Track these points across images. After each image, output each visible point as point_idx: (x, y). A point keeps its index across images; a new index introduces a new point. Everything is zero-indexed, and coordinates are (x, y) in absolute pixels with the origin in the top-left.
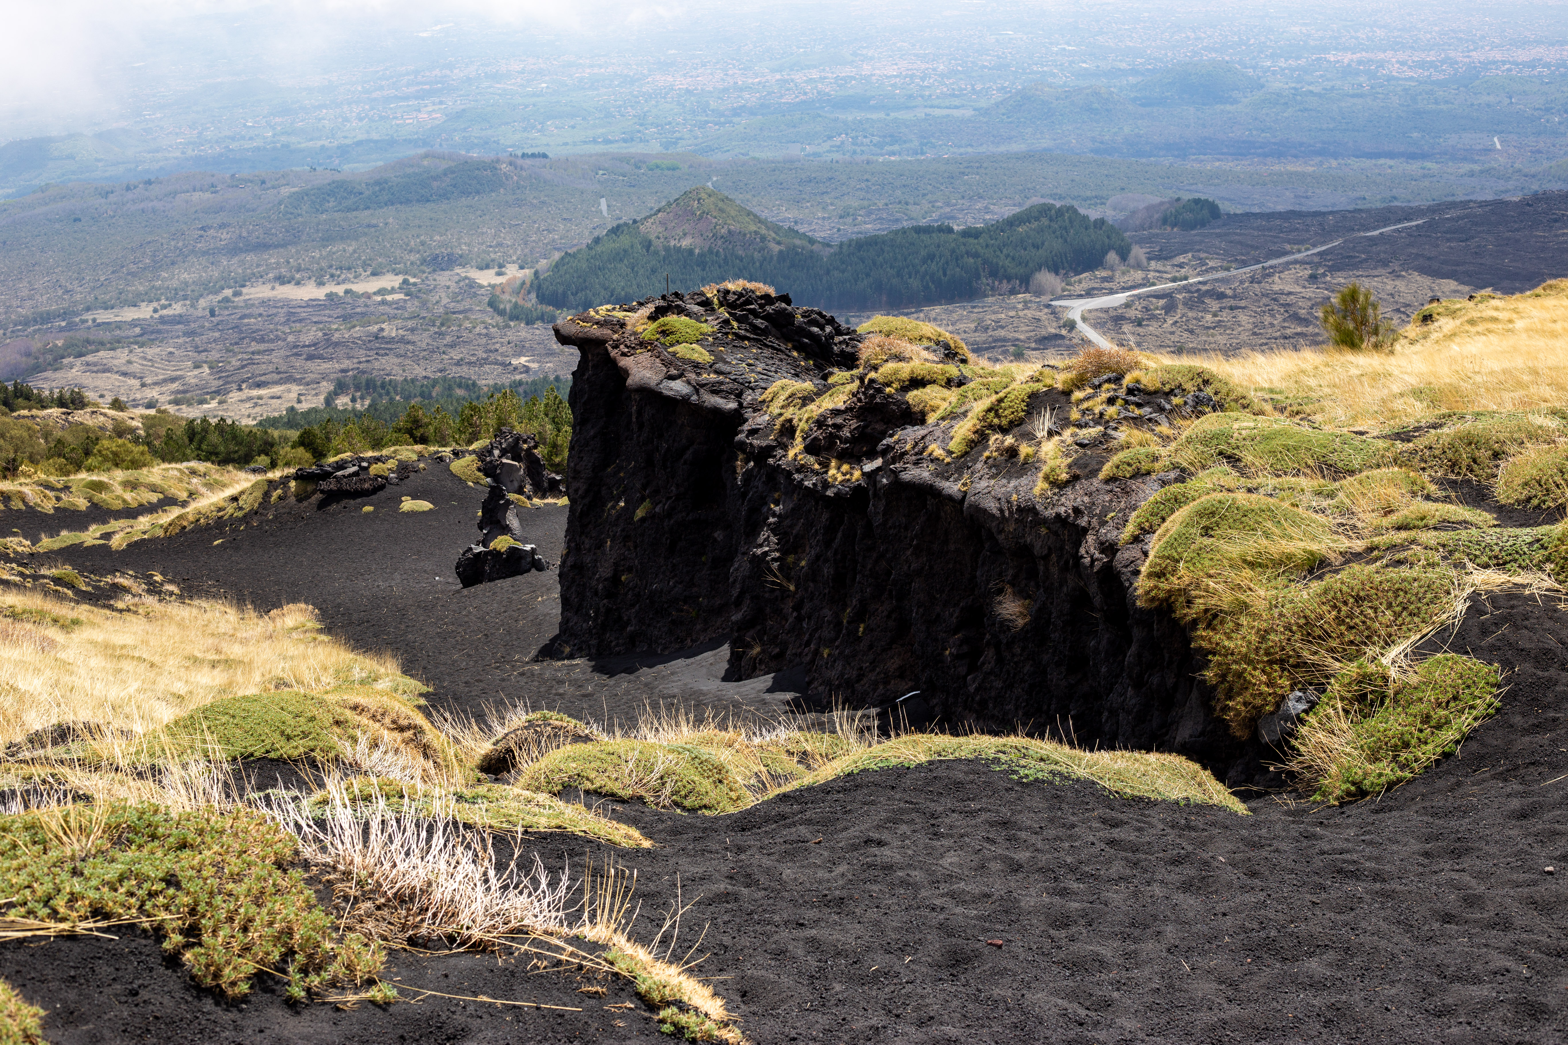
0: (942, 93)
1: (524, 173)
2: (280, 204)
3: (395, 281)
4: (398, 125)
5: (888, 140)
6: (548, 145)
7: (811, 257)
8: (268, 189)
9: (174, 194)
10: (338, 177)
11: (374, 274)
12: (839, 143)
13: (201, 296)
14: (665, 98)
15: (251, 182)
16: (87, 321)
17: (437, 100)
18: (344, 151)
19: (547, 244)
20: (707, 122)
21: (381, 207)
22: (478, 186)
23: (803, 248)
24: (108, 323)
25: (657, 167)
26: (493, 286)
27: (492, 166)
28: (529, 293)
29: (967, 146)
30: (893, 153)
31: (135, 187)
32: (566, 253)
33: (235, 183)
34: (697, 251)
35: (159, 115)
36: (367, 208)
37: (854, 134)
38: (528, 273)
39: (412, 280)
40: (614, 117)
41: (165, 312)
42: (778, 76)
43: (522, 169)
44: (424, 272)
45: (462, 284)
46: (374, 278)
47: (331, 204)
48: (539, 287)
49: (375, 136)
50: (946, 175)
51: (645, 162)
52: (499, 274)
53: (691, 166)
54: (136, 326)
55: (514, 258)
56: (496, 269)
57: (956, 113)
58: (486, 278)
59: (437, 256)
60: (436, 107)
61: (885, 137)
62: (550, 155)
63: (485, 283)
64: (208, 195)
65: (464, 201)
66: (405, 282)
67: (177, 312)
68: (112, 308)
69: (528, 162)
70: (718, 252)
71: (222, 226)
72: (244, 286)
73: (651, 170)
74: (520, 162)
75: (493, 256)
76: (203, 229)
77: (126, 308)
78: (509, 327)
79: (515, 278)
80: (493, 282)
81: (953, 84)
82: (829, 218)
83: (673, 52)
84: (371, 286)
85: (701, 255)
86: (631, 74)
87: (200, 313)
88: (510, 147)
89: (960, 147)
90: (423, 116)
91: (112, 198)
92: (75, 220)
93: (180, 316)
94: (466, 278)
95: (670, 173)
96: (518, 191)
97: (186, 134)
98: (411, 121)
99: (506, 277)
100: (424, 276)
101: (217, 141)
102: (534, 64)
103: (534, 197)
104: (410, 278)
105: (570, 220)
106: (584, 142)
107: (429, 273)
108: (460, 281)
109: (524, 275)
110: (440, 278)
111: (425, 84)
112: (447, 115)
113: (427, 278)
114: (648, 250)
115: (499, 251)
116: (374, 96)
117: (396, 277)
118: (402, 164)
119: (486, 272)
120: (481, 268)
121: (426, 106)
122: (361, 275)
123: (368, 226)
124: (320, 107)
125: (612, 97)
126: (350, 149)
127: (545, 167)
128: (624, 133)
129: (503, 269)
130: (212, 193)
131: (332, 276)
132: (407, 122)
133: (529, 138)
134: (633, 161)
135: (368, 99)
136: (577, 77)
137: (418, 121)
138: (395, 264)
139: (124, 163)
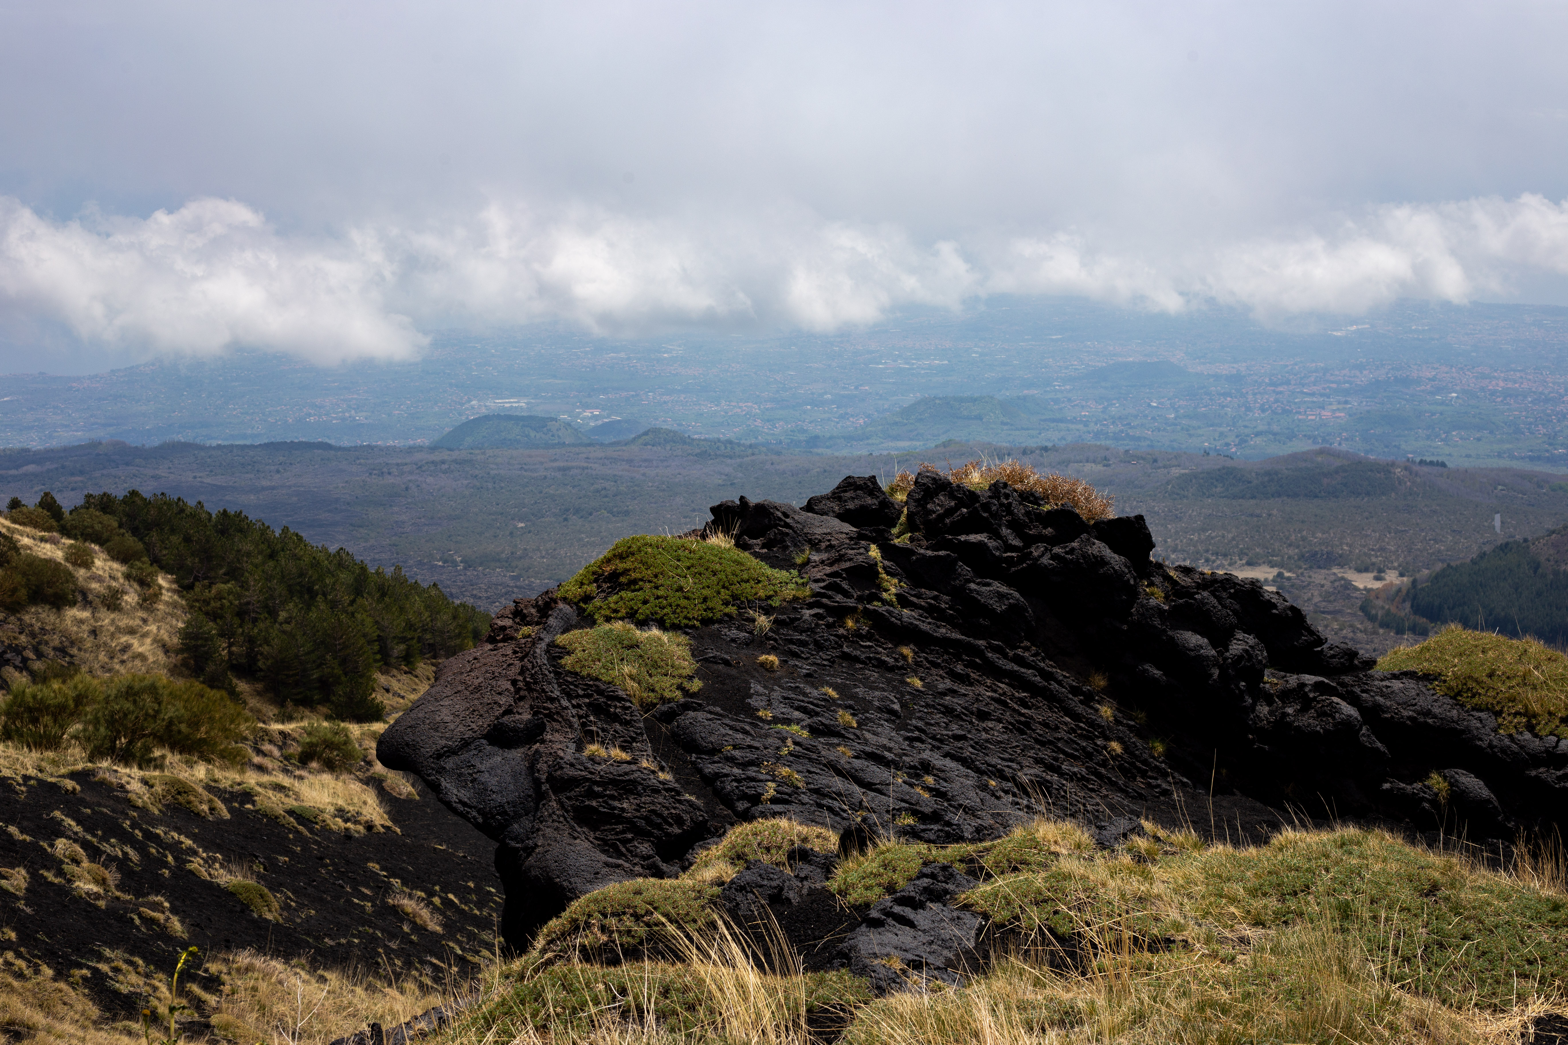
1: (1418, 480)
2: (1168, 483)
4: (1299, 420)
6: (1450, 455)
8: (1159, 468)
9: (1067, 463)
10: (1229, 463)
15: (1143, 459)
17: (1343, 399)
18: (1242, 441)
19: (1433, 553)
21: (1267, 498)
22: (1369, 488)
25: (1561, 488)
26: (1369, 590)
27: (1386, 469)
28: (1404, 601)
31: (1032, 452)
32: (1449, 565)
33: (1129, 458)
35: (1068, 387)
36: (1253, 497)
38: (1406, 581)
39: (1287, 574)
40: (1523, 433)
43: (1416, 475)
44: (1300, 568)
45: (1337, 584)
46: (1249, 568)
47: (1218, 490)
48: (1415, 598)
49: (1275, 428)
51: (1548, 483)
52: (1377, 578)
55: (1396, 564)
56: (1375, 574)
58: (1363, 581)
59: (1316, 553)
60: (1341, 407)
62: (1450, 465)
63: (1361, 586)
64: (1100, 467)
65: (1352, 501)
66: (1280, 575)
69: (1425, 469)
73: (1554, 490)
74: (1416, 468)
75: (1374, 560)
78: (1378, 634)
79: (1391, 584)
80: (1369, 586)
86: (1546, 392)
88: (1411, 453)
90: (1326, 414)
94: (1343, 578)
96: (1410, 498)
97: (1091, 408)
98: (1313, 417)
99: (1384, 582)
100: (1300, 571)
101: (1120, 418)
102: (1447, 373)
103: (1426, 505)
104: (1284, 572)
105: (1460, 532)
106: (1488, 456)
107: (1306, 569)
108: (1335, 581)
109: (1402, 582)
110: (1316, 576)
111: (1333, 382)
112: (1350, 415)
113: (1302, 574)
114: (1535, 572)
115: (1381, 556)
116: (1280, 389)
117: (1272, 570)
118: (1294, 457)
119: (1365, 575)
120: (1359, 570)
121: (1331, 404)
122: (1236, 562)
123: (1252, 515)
124: (1225, 395)
125: (1524, 413)
126: (1249, 439)
127: (1441, 475)
128: (1531, 451)
129: (1383, 574)
130: (1104, 466)
131: (1207, 560)
132: (1310, 418)
133: (1430, 446)
134: (1535, 479)
135: (1274, 391)
136: (1489, 390)
137: (1320, 418)
138: (1273, 556)
139: (1028, 429)
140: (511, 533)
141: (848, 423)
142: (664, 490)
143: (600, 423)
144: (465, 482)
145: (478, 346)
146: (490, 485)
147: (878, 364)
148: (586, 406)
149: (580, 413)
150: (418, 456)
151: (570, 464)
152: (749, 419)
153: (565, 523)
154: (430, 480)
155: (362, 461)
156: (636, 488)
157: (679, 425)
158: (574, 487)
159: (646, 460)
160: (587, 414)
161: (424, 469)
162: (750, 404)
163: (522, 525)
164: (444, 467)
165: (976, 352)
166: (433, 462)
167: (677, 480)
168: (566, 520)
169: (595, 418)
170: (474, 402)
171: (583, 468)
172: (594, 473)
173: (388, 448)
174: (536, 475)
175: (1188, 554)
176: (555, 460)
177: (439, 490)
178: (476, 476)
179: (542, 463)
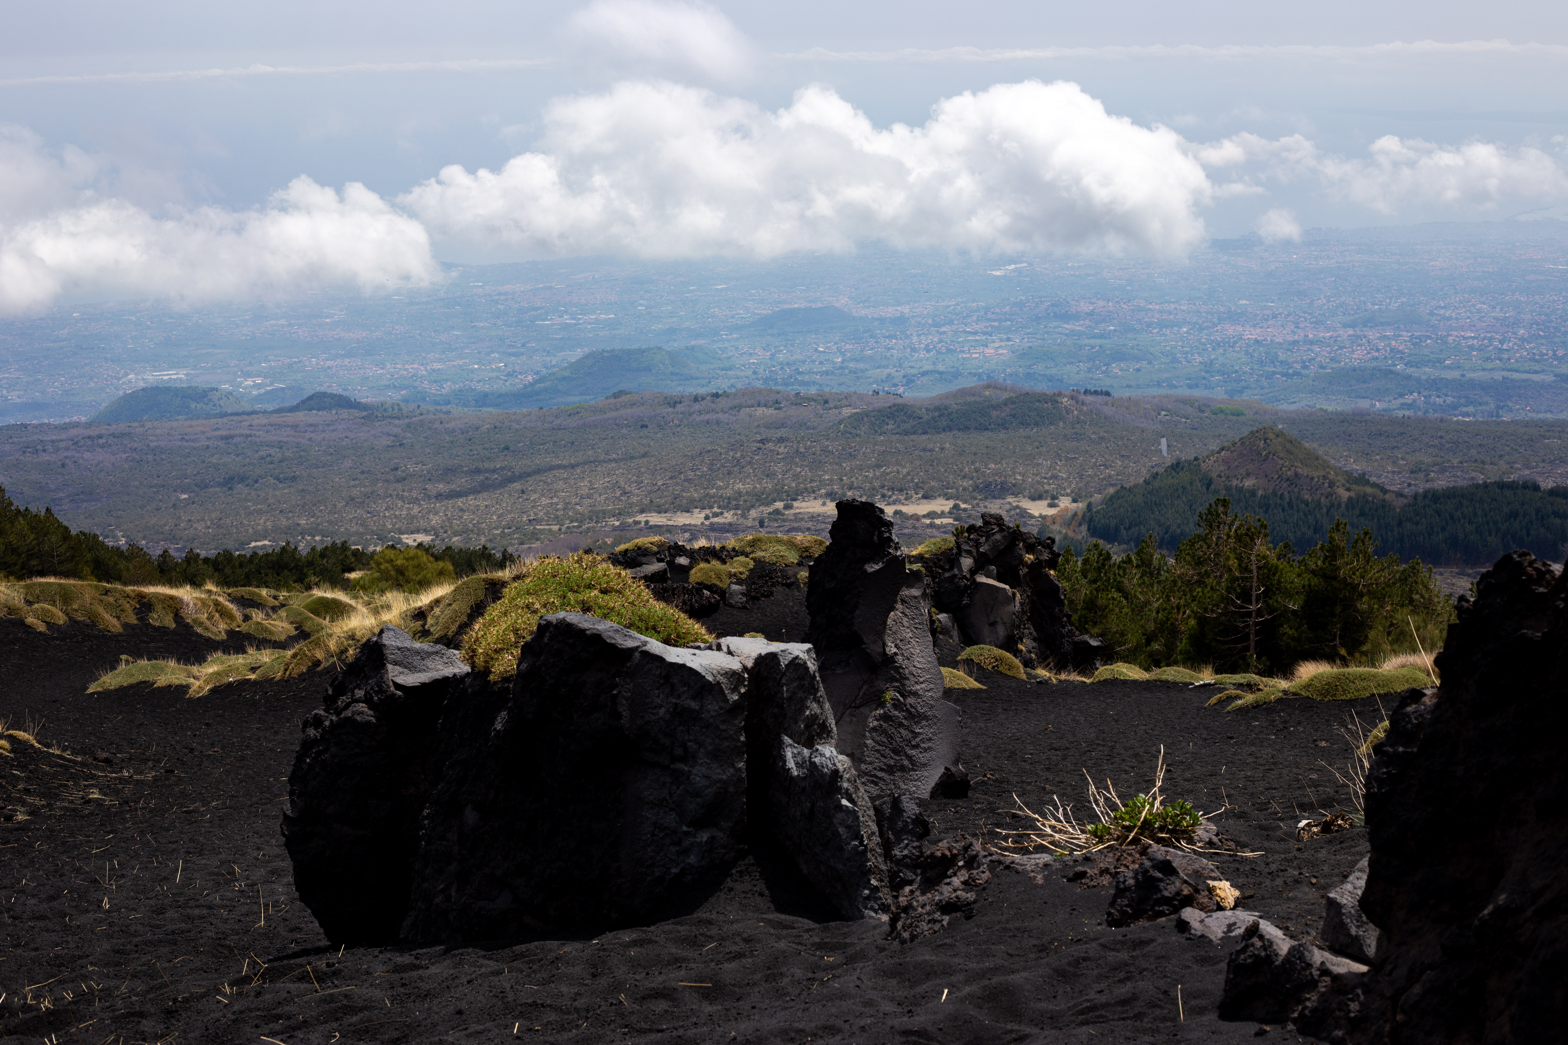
0: (1521, 357)
1: (1085, 408)
2: (840, 423)
3: (946, 505)
4: (964, 359)
5: (1463, 401)
6: (1111, 385)
7: (1383, 507)
8: (830, 409)
9: (739, 407)
10: (899, 401)
11: (925, 497)
12: (1410, 401)
13: (753, 506)
14: (1233, 347)
15: (815, 401)
16: (639, 523)
17: (1004, 337)
18: (909, 381)
19: (1104, 479)
20: (1274, 373)
21: (939, 433)
22: (1037, 419)
23: (1374, 497)
24: (660, 526)
25: (1222, 411)
26: (1044, 517)
27: (1053, 399)
28: (1080, 525)
29: (1546, 412)
30: (1467, 414)
31: (703, 399)
32: (1122, 487)
33: (799, 400)
34: (1260, 493)
35: (735, 336)
36: (925, 432)
37: (1426, 393)
38: (1081, 506)
39: (963, 506)
40: (1180, 362)
41: (716, 520)
42: (1351, 332)
43: (1083, 404)
44: (976, 499)
45: (1013, 512)
46: (925, 501)
47: (890, 427)
48: (1091, 520)
49: (941, 368)
50: (1525, 437)
51: (1209, 406)
52: (1051, 506)
53: (1256, 413)
54: (686, 531)
55: (1068, 491)
56: (1049, 501)
57: (1535, 378)
58: (1038, 509)
59: (990, 483)
60: (1003, 344)
61: (1460, 397)
62: (1113, 394)
63: (1037, 514)
64: (771, 411)
65: (1022, 432)
66: (956, 507)
67: (726, 521)
68: (666, 512)
69: (1090, 398)
70: (1282, 495)
71: (781, 440)
72: (795, 500)
73: (1215, 414)
74: (1082, 397)
75: (1046, 487)
76: (762, 441)
77: (679, 513)
79: (1067, 509)
80: (1044, 513)
81: (1533, 348)
82: (1400, 473)
83: (1244, 302)
84: (922, 508)
85: (1264, 497)
86: (1200, 322)
87: (749, 523)
88: (1073, 383)
89: (1539, 412)
90: (989, 351)
91: (680, 408)
92: (642, 426)
93: (730, 524)
94: (1017, 507)
95: (1235, 418)
96: (1078, 426)
97: (759, 356)
98: (977, 355)
99: (1058, 509)
100: (975, 502)
101: (788, 364)
102: (1104, 307)
103: (1094, 432)
104: (960, 503)
105: (1128, 457)
106: (1148, 385)
107: (981, 500)
108: (1011, 510)
109: (1078, 507)
110: (992, 505)
111: (994, 321)
112: (1013, 352)
113: (978, 504)
114: (1208, 489)
115: (1053, 483)
116: (943, 329)
117: (947, 502)
118: (963, 392)
119: (1038, 503)
120: (1033, 499)
121: (993, 342)
122: (912, 497)
123: (924, 450)
124: (890, 337)
125: (1180, 344)
126: (915, 378)
127: (1106, 404)
128: (1189, 379)
129: (1056, 501)
130: (776, 409)
131: (883, 496)
132: (974, 356)
133: (1092, 379)
134: (1197, 404)
135: (938, 332)
136: (1146, 322)
137: (984, 356)
138: (948, 489)
139: (698, 378)
140: (174, 505)
141: (517, 381)
142: (331, 454)
143: (262, 391)
144: (124, 456)
145: (133, 318)
146: (150, 458)
147: (544, 320)
148: (247, 375)
149: (241, 383)
150: (74, 432)
151: (232, 432)
152: (416, 381)
153: (230, 492)
154: (87, 455)
155: (15, 440)
156: (302, 453)
157: (344, 390)
158: (237, 456)
159: (311, 425)
160: (249, 382)
161: (80, 444)
162: (416, 366)
163: (186, 496)
164: (101, 441)
165: (641, 305)
166: (89, 437)
167: (344, 443)
168: (230, 489)
169: (257, 386)
170: (130, 376)
171: (247, 436)
172: (258, 440)
173: (41, 425)
174: (197, 445)
175: (864, 490)
176: (218, 429)
177: (97, 466)
178: (135, 449)
179: (203, 433)
